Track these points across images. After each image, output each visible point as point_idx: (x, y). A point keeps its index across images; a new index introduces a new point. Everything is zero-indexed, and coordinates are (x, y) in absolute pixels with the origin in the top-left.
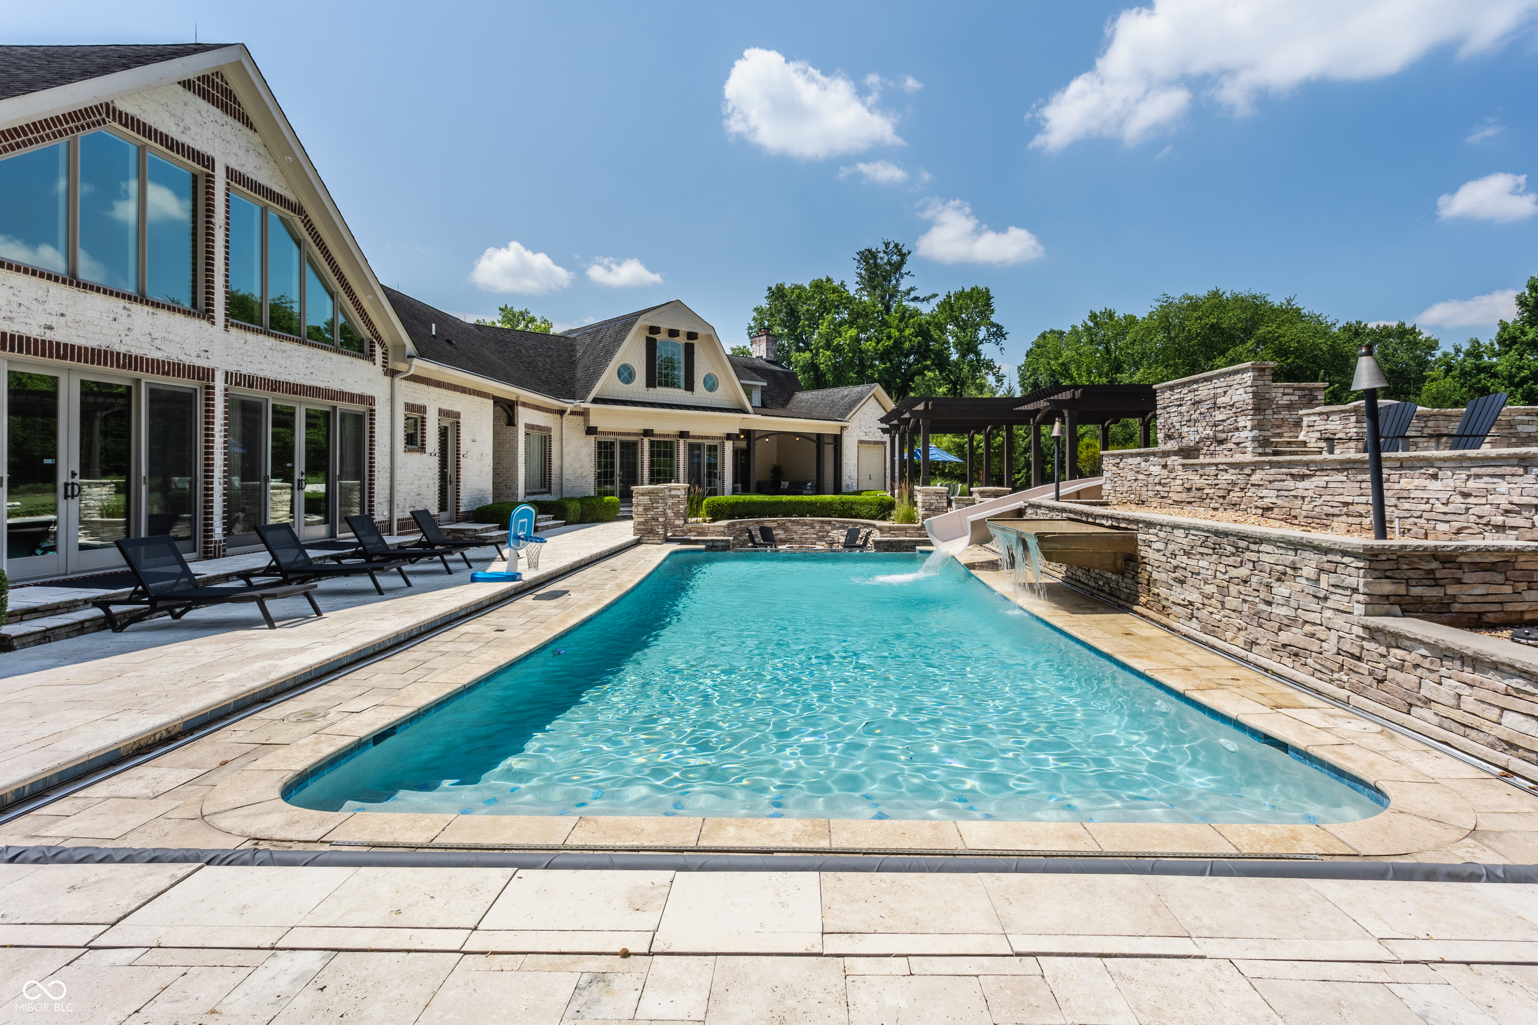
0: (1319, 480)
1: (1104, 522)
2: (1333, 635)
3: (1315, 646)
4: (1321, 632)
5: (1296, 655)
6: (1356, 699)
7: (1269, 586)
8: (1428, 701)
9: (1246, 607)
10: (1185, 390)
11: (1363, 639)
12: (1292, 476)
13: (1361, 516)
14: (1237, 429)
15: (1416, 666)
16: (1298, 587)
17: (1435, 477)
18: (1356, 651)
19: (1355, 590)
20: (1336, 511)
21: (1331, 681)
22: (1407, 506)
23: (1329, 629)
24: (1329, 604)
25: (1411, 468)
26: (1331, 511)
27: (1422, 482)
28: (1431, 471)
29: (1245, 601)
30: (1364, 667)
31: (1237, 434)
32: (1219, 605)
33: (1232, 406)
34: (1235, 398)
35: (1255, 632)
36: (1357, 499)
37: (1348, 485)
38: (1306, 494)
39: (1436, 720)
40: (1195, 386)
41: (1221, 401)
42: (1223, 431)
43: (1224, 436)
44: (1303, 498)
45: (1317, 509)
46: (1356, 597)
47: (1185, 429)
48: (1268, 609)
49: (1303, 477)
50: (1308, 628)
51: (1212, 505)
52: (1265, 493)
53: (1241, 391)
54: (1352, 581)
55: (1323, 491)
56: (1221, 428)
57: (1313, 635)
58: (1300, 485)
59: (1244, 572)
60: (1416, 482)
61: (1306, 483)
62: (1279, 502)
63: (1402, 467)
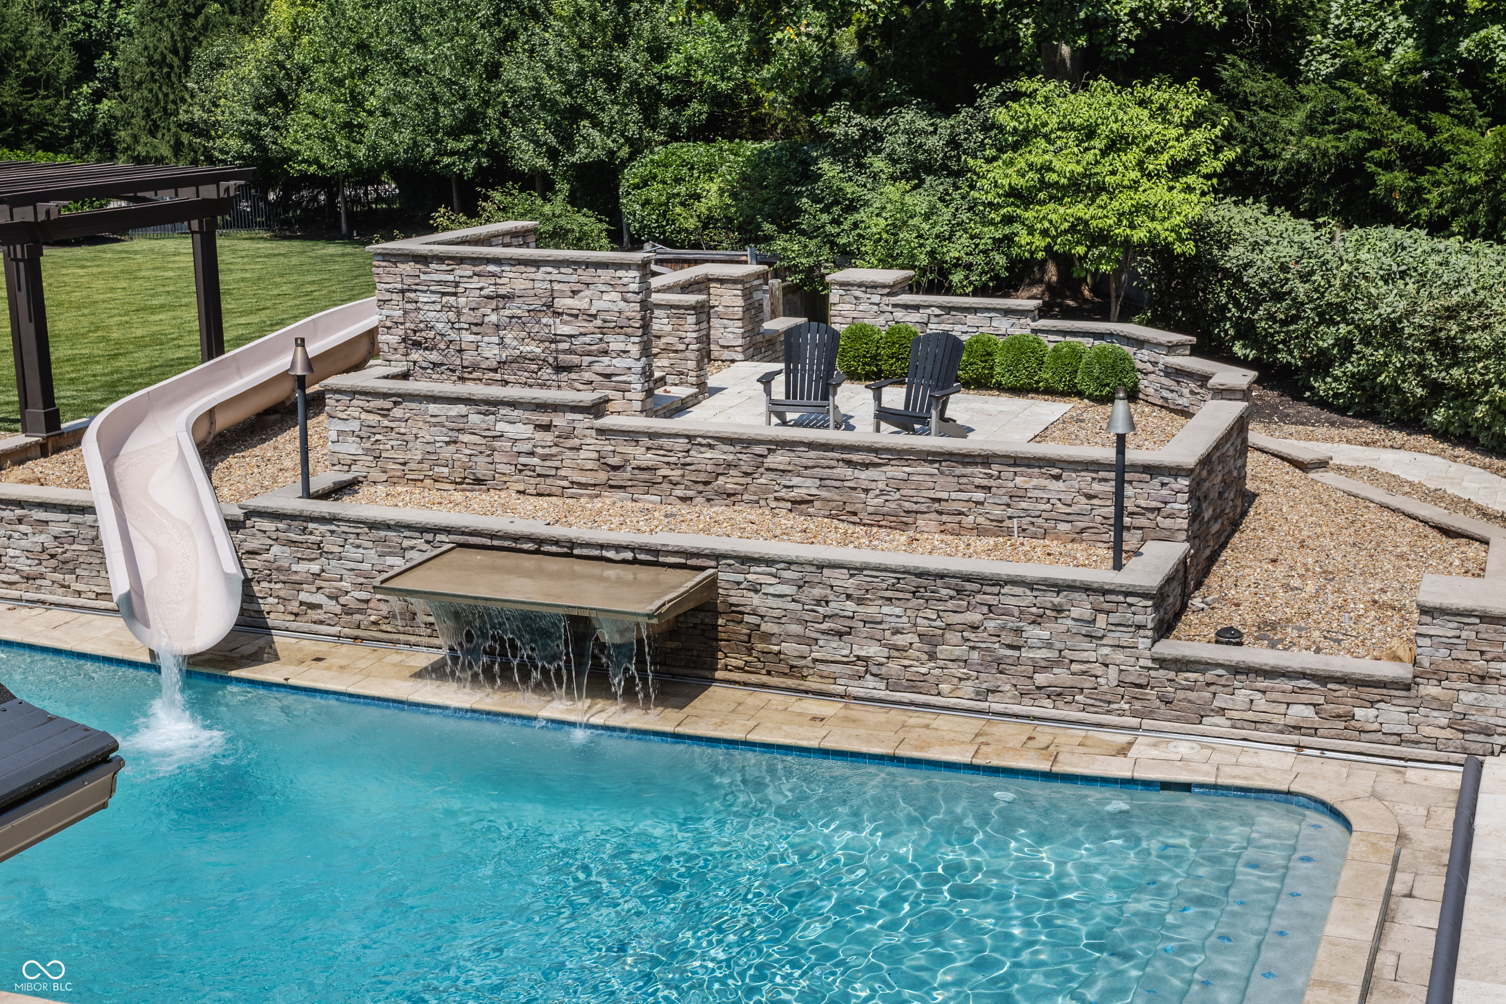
0: (892, 471)
1: (611, 554)
2: (1113, 671)
3: (1088, 683)
4: (1099, 670)
5: (1059, 695)
6: (1147, 723)
7: (1018, 631)
8: (1222, 711)
9: (975, 655)
10: (467, 270)
11: (1149, 669)
12: (849, 463)
13: (961, 513)
14: (606, 353)
15: (1208, 684)
16: (1063, 628)
17: (1058, 478)
18: (1144, 681)
19: (1139, 627)
20: (923, 508)
21: (1109, 712)
22: (1024, 505)
23: (1107, 666)
24: (1104, 642)
25: (1029, 466)
26: (915, 507)
27: (1043, 482)
28: (1055, 471)
29: (973, 648)
30: (1151, 693)
31: (606, 360)
32: (926, 657)
33: (595, 316)
34: (598, 305)
35: (989, 680)
36: (954, 495)
37: (941, 480)
38: (873, 485)
39: (1229, 723)
40: (492, 268)
41: (562, 303)
42: (570, 352)
43: (575, 359)
44: (866, 491)
45: (893, 505)
46: (1142, 632)
47: (467, 337)
48: (1016, 653)
49: (866, 466)
50: (1075, 667)
51: (679, 492)
52: (796, 481)
53: (615, 296)
54: (1139, 619)
55: (901, 485)
56: (565, 346)
57: (1084, 673)
58: (863, 475)
59: (974, 617)
60: (1035, 482)
61: (872, 473)
62: (824, 494)
63: (1015, 465)
